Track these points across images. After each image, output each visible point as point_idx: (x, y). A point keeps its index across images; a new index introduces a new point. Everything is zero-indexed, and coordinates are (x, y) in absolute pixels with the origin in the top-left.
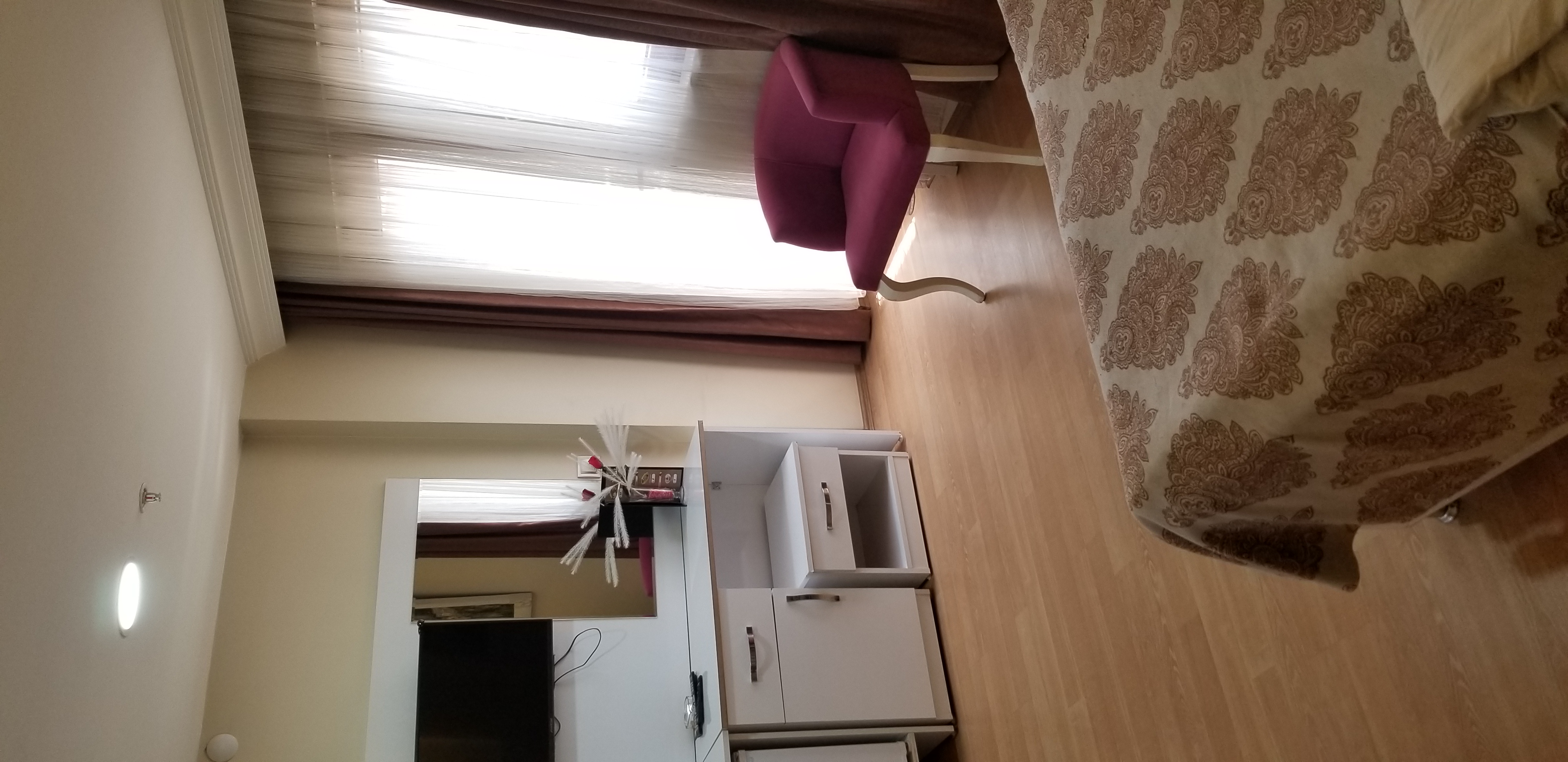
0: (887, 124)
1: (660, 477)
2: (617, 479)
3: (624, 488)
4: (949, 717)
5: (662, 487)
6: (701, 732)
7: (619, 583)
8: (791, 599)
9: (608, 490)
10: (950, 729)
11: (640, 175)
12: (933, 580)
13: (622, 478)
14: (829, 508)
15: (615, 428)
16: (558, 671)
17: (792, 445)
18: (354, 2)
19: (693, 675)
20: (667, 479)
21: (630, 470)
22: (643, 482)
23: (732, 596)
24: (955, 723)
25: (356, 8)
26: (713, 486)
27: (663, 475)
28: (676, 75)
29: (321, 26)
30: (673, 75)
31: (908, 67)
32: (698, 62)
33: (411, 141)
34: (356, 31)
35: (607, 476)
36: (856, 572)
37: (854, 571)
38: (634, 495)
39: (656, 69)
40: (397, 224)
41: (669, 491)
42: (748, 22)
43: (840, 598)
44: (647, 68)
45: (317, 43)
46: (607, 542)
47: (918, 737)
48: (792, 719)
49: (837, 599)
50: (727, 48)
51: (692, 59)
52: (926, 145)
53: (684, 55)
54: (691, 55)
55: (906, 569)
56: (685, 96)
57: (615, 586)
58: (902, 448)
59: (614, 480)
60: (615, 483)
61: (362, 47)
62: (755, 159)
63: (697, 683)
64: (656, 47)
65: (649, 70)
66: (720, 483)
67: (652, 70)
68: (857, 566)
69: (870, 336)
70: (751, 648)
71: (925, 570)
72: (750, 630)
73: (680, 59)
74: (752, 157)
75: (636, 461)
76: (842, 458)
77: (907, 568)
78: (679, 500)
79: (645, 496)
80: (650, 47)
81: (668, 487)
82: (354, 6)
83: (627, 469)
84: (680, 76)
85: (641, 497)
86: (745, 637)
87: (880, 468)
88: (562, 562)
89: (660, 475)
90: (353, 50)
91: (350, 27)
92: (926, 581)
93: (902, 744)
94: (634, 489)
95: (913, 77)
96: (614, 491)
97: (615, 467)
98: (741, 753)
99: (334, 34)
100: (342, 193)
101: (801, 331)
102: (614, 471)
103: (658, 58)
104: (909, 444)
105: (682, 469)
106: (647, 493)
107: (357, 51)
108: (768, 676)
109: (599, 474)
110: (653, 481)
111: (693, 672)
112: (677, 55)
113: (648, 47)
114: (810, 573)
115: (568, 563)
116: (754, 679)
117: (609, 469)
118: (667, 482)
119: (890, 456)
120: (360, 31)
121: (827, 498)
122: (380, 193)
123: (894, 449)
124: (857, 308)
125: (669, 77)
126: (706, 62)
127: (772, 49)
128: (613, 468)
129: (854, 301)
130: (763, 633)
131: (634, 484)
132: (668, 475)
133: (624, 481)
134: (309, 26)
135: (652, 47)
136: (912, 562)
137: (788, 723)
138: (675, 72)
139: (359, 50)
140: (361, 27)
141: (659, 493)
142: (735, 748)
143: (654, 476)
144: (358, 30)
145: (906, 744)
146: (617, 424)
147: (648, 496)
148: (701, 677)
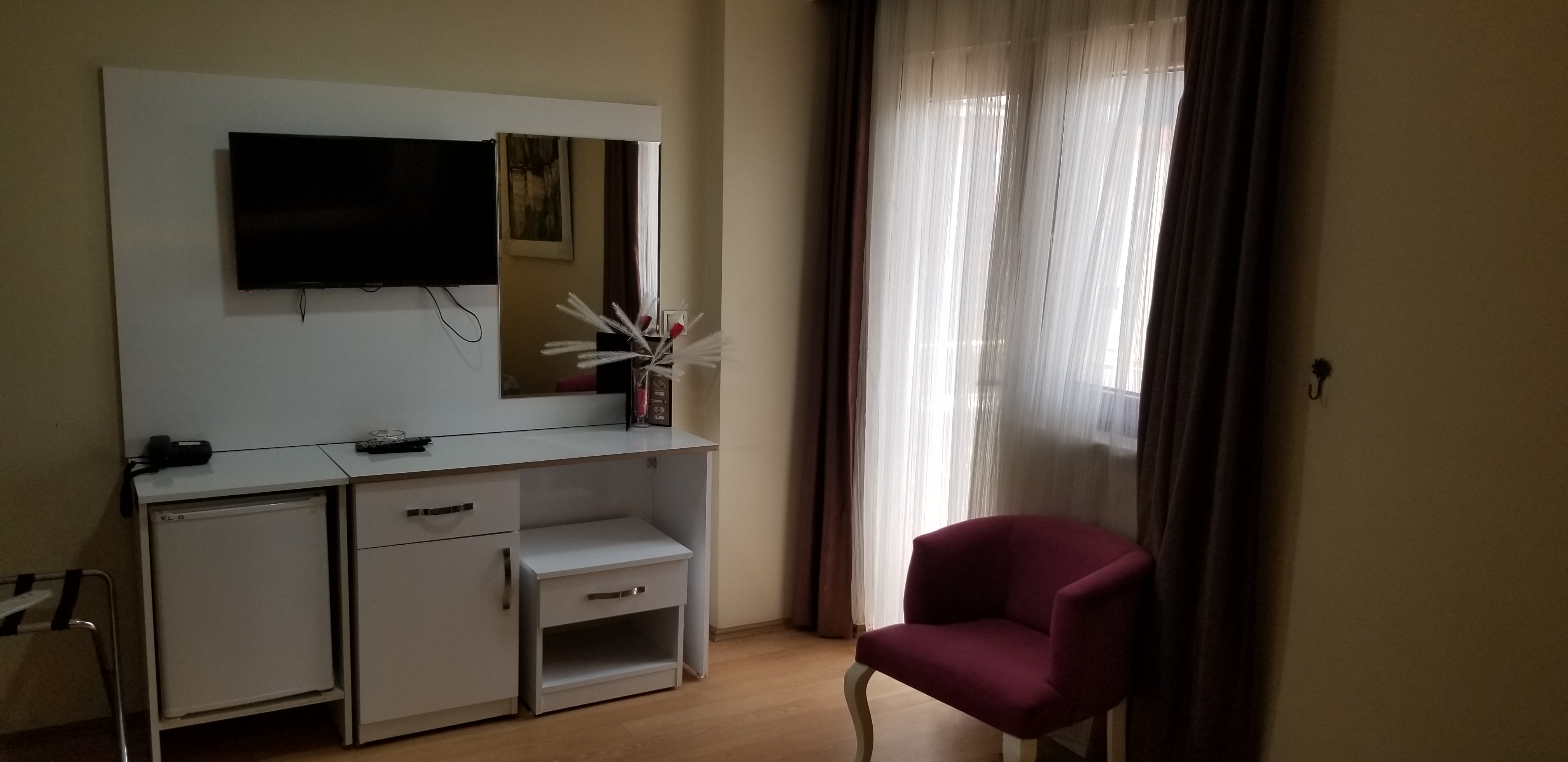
0: (1049, 683)
1: (661, 401)
2: (658, 354)
3: (649, 362)
4: (363, 740)
5: (650, 403)
6: (360, 449)
7: (545, 356)
8: (506, 553)
9: (645, 344)
10: (349, 740)
11: (992, 383)
12: (527, 718)
13: (660, 359)
14: (615, 595)
15: (718, 351)
16: (437, 292)
17: (691, 552)
18: (1179, 65)
19: (426, 441)
20: (659, 409)
21: (668, 370)
22: (656, 382)
23: (512, 485)
24: (356, 746)
25: (1171, 67)
26: (652, 460)
27: (663, 404)
28: (1106, 426)
29: (1151, 29)
30: (1106, 424)
31: (1122, 707)
32: (1121, 454)
33: (1026, 127)
34: (1147, 68)
35: (662, 343)
36: (537, 627)
37: (539, 627)
38: (641, 373)
39: (1112, 405)
40: (936, 114)
41: (645, 412)
42: (1169, 514)
43: (508, 610)
44: (1113, 393)
45: (1132, 24)
46: (592, 343)
47: (340, 703)
48: (361, 557)
49: (506, 607)
50: (1139, 488)
51: (1124, 447)
52: (1022, 734)
53: (1129, 436)
54: (1129, 445)
55: (541, 686)
56: (1082, 437)
57: (542, 352)
58: (689, 677)
59: (657, 352)
60: (654, 351)
61: (1128, 75)
62: (1012, 517)
63: (418, 445)
64: (1137, 405)
65: (1111, 396)
66: (655, 467)
67: (1111, 399)
68: (545, 630)
69: (823, 637)
70: (450, 508)
71: (541, 706)
72: (469, 507)
73: (1125, 432)
74: (1015, 511)
75: (677, 375)
76: (676, 609)
77: (543, 687)
78: (635, 421)
79: (640, 385)
80: (1137, 397)
81: (650, 410)
82: (1175, 65)
83: (670, 366)
84: (1105, 431)
85: (638, 379)
86: (461, 501)
87: (664, 652)
88: (570, 294)
89: (663, 401)
90: (1125, 65)
91: (1151, 63)
92: (529, 709)
93: (330, 684)
94: (647, 373)
95: (1110, 714)
96: (646, 352)
97: (672, 352)
98: (323, 499)
99: (1143, 45)
100: (968, 58)
101: (828, 559)
102: (667, 351)
103: (1125, 406)
104: (691, 687)
105: (670, 425)
106: (643, 387)
107: (1125, 70)
108: (415, 530)
109: (664, 335)
110: (657, 393)
111: (430, 441)
112: (1129, 427)
113: (1136, 394)
114: (535, 575)
115: (570, 301)
116: (412, 513)
117: (669, 346)
118: (656, 409)
119: (679, 664)
120: (1147, 73)
121: (627, 593)
122: (969, 97)
123: (687, 666)
124: (854, 622)
125: (1104, 419)
126: (1122, 462)
127: (1140, 542)
128: (671, 349)
129: (861, 619)
130: (465, 523)
131: (652, 373)
132: (663, 410)
133: (656, 361)
134: (1151, 16)
135: (1137, 400)
136: (550, 693)
137: (357, 552)
138: (1110, 426)
139: (1125, 72)
140: (1151, 74)
141: (643, 399)
142: (330, 492)
143: (662, 394)
144: (1147, 70)
145: (332, 689)
146: (722, 355)
147: (640, 388)
148: (423, 450)
